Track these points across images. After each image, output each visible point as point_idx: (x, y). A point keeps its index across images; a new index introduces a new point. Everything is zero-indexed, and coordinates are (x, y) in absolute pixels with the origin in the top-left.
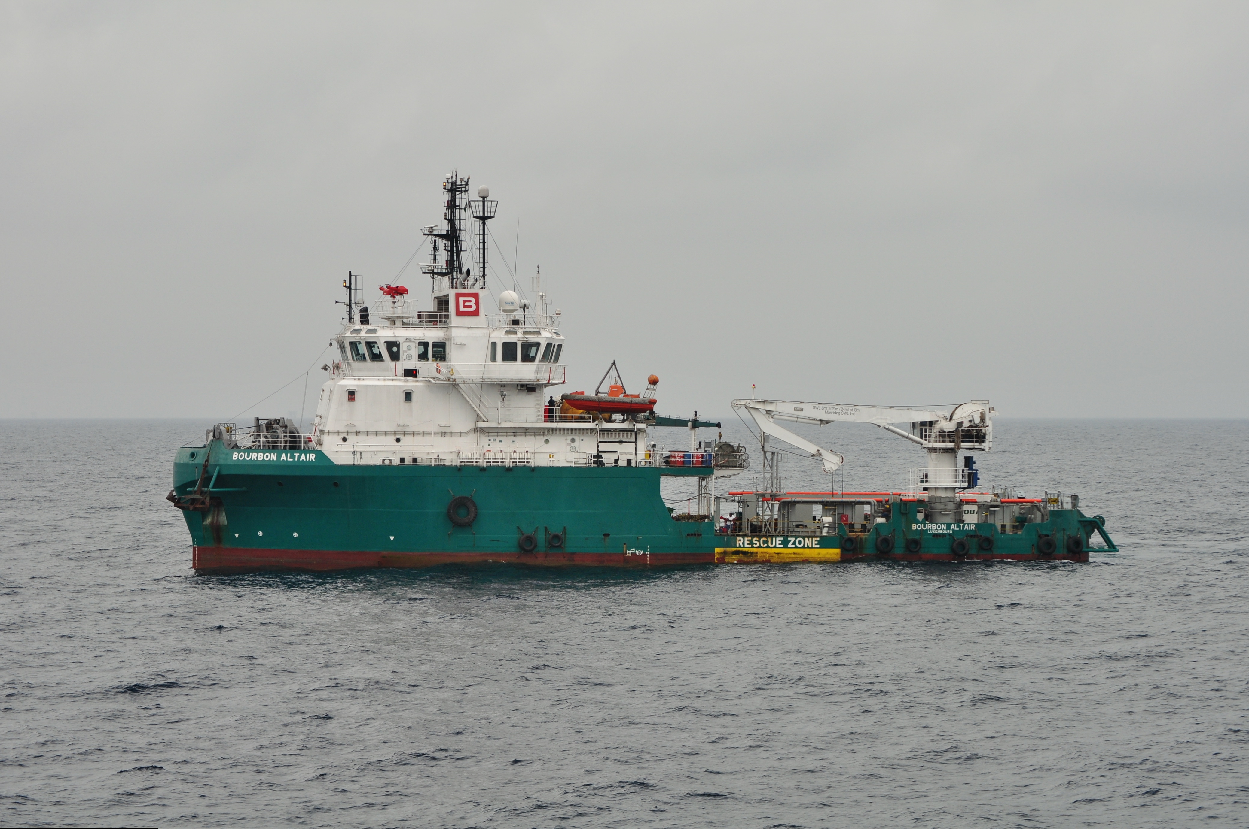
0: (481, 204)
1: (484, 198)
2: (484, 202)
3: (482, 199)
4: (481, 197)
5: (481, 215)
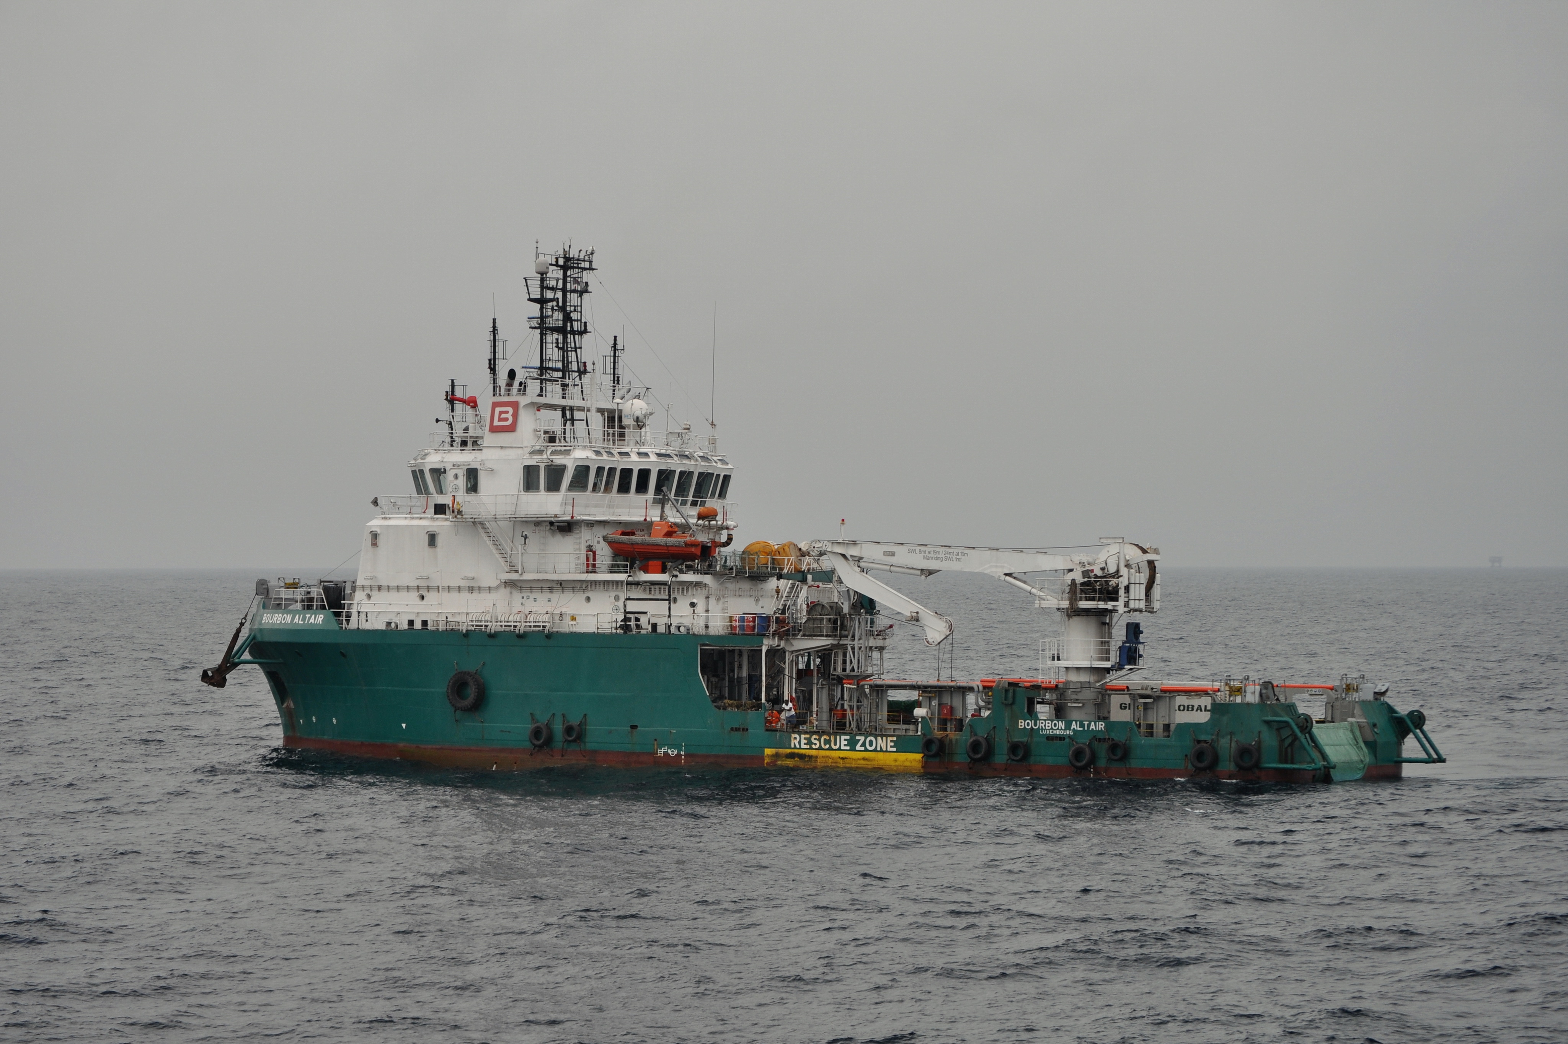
5: (539, 297)
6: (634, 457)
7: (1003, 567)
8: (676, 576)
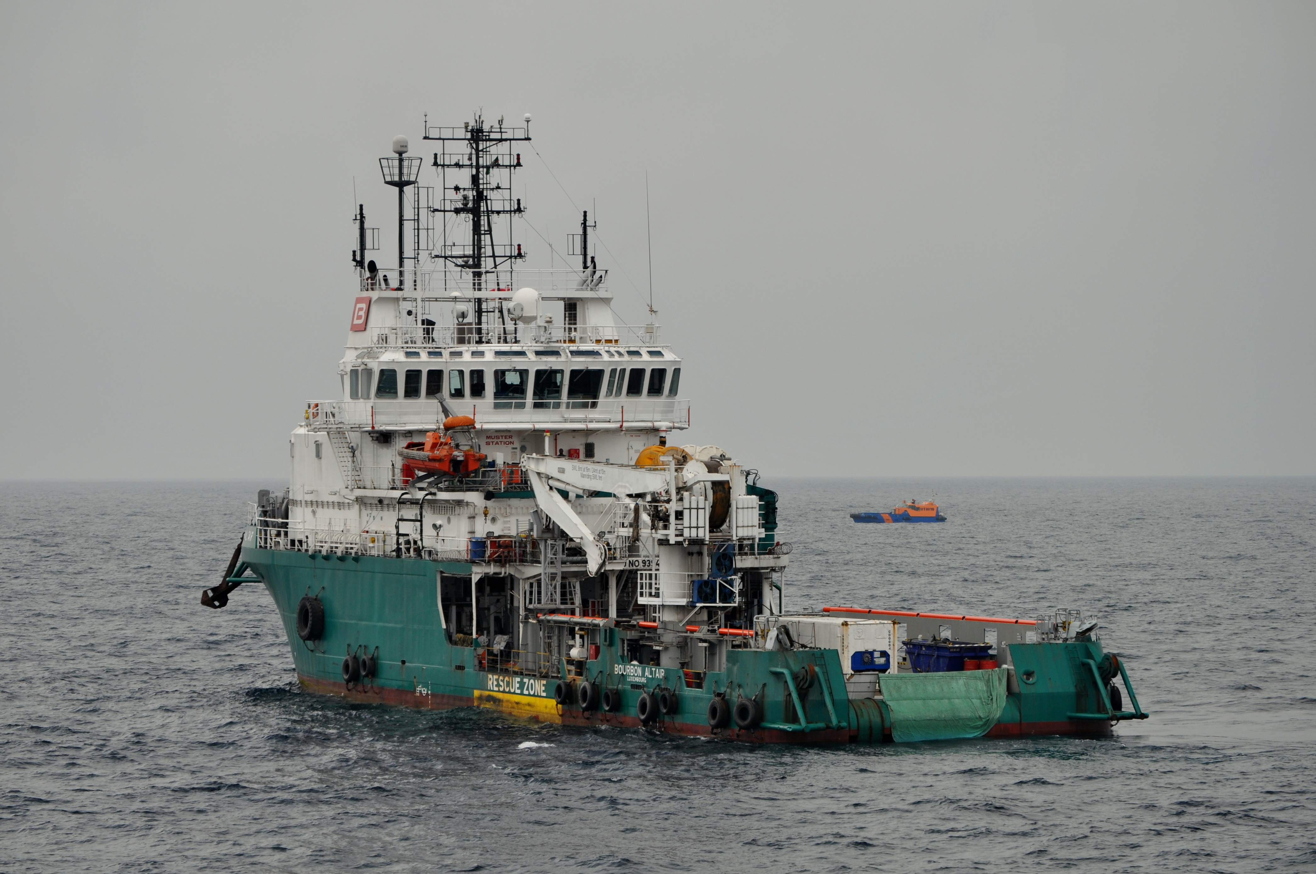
0: (396, 163)
1: (400, 154)
2: (401, 160)
3: (397, 155)
4: (397, 152)
5: (396, 178)
6: (467, 357)
7: (625, 487)
8: (434, 494)
